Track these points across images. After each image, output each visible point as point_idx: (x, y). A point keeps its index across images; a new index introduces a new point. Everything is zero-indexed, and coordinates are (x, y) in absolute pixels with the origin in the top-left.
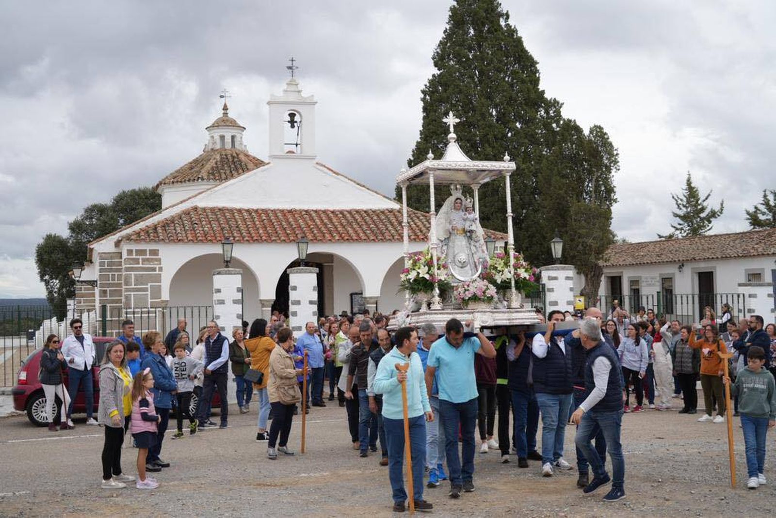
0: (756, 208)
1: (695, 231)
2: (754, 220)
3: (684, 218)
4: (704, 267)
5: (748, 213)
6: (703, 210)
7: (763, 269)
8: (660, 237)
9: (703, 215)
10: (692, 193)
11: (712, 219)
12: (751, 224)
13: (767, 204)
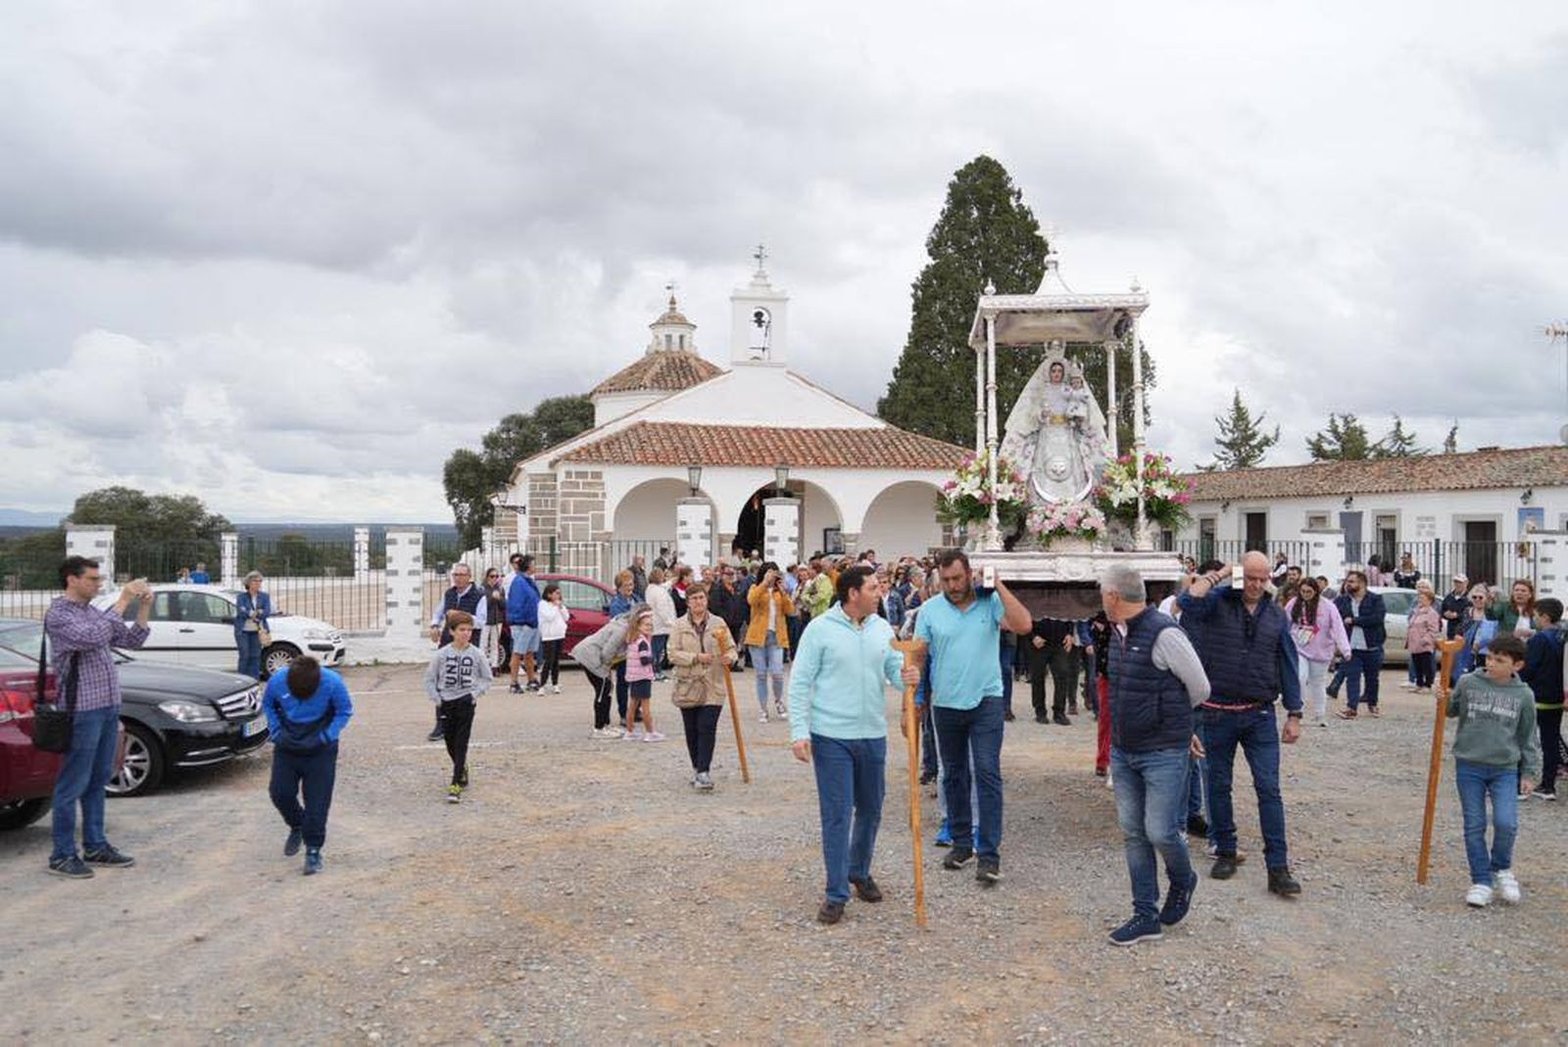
0: (1319, 435)
1: (1243, 462)
2: (1318, 451)
3: (1230, 445)
4: (1254, 507)
5: (1310, 442)
6: (1254, 435)
7: (1329, 512)
8: (1198, 467)
9: (1253, 443)
10: (1240, 415)
11: (1265, 448)
12: (1314, 455)
13: (1335, 431)
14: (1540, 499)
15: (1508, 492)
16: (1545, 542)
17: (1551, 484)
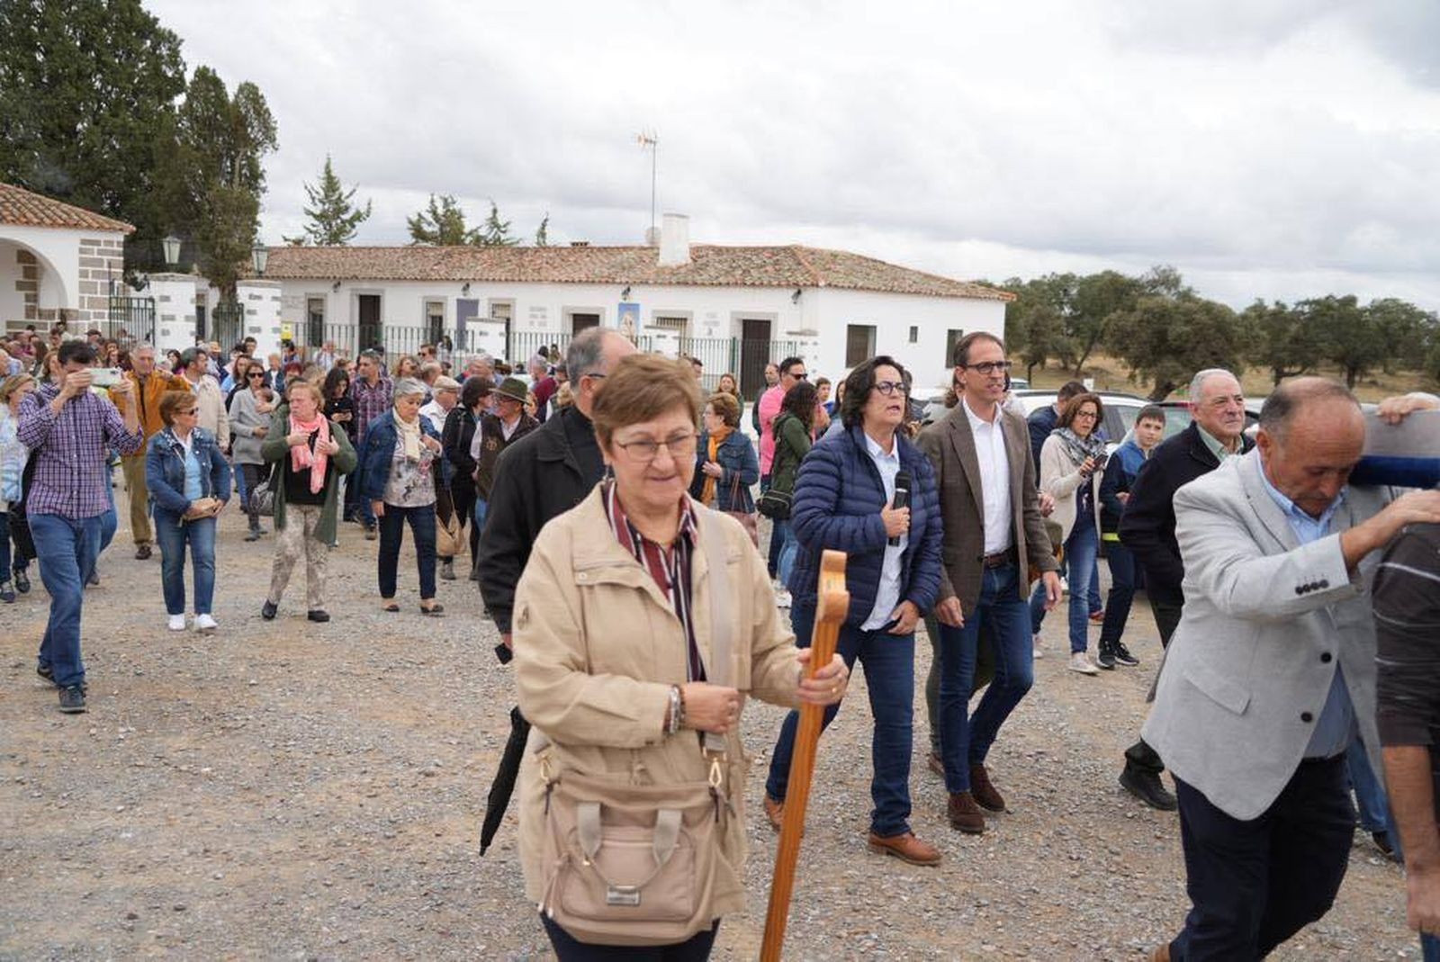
0: (419, 215)
1: (335, 237)
2: (419, 233)
3: (320, 217)
4: (368, 288)
5: (411, 222)
6: (347, 208)
7: (445, 298)
8: (286, 240)
9: (346, 217)
10: (331, 184)
11: (356, 223)
12: (414, 235)
13: (434, 213)
14: (637, 295)
15: (611, 287)
16: (659, 336)
17: (647, 283)
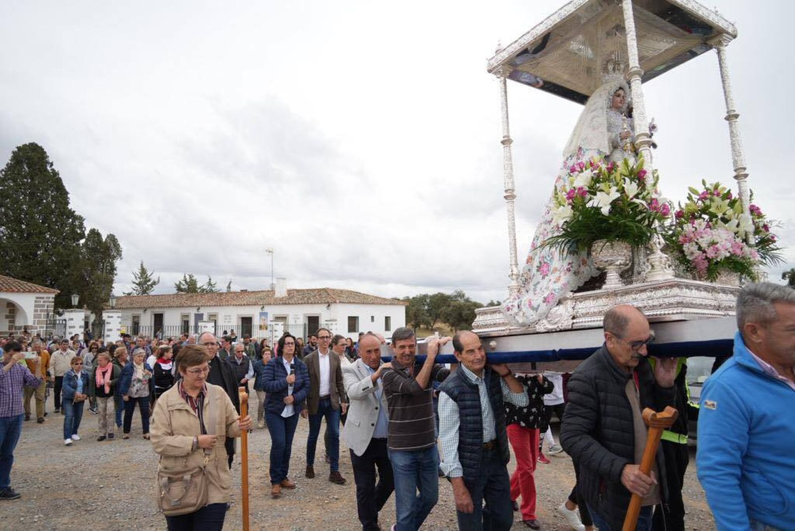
0: (180, 282)
1: (144, 292)
2: (179, 289)
3: (139, 284)
4: (158, 311)
5: (176, 284)
6: (149, 280)
7: (190, 313)
8: (124, 293)
9: (149, 283)
10: (143, 271)
11: (154, 286)
12: (177, 290)
13: (185, 281)
14: (267, 309)
15: (256, 306)
16: (276, 324)
17: (270, 304)
